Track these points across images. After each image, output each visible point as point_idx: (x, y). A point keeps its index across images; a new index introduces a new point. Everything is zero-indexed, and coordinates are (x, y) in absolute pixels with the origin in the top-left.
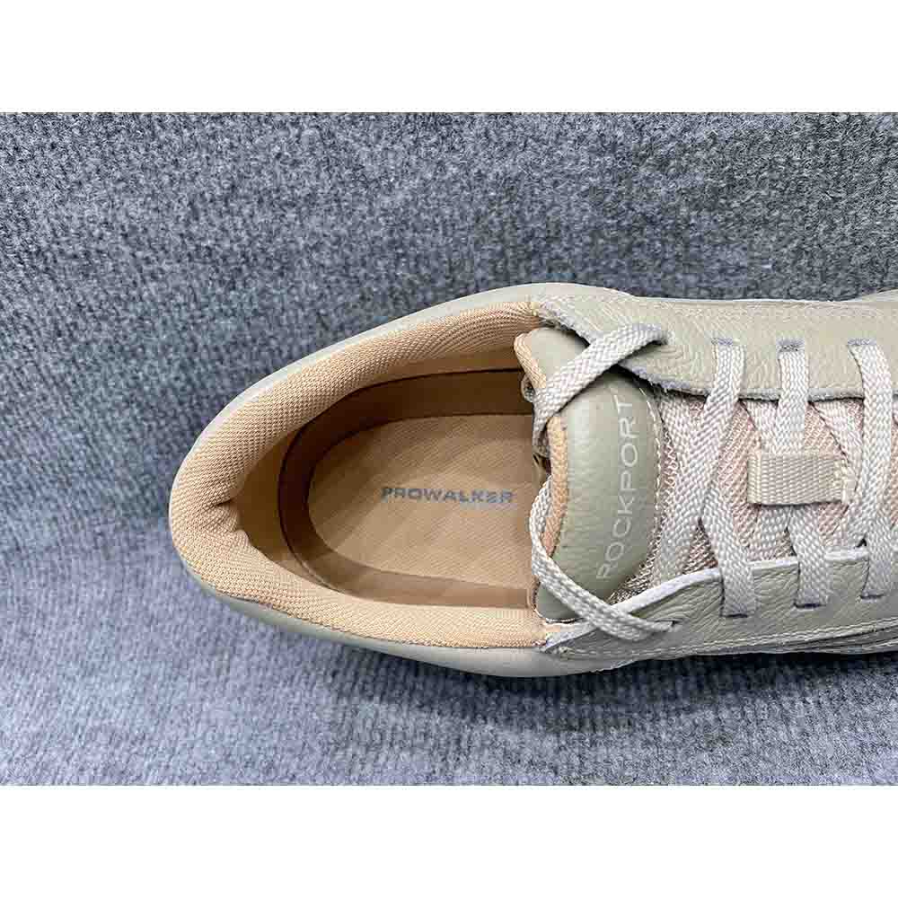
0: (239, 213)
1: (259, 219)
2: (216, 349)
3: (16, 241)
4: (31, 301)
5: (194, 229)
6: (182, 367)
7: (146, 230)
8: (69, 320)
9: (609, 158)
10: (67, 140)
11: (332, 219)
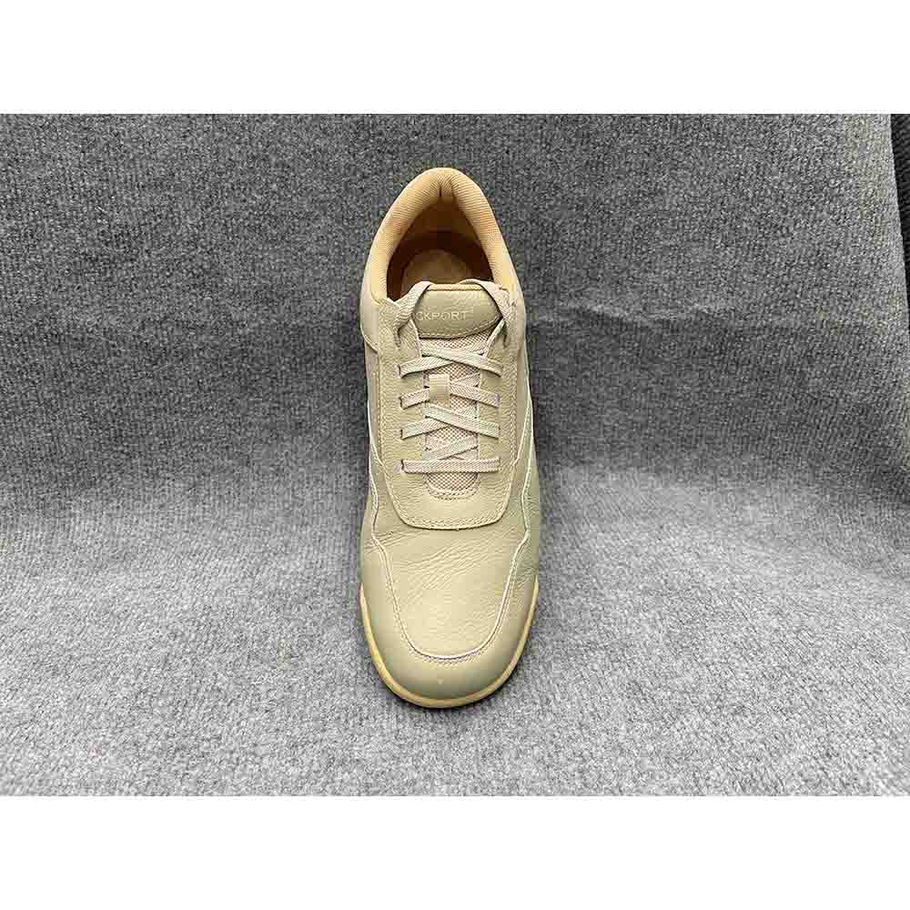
0: (166, 329)
1: (176, 333)
2: (140, 394)
3: (47, 328)
4: (45, 358)
5: (141, 334)
6: (119, 401)
7: (116, 331)
8: (64, 370)
9: (340, 323)
10: (87, 286)
11: (212, 337)
